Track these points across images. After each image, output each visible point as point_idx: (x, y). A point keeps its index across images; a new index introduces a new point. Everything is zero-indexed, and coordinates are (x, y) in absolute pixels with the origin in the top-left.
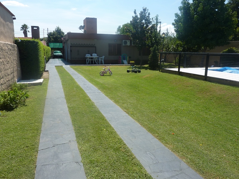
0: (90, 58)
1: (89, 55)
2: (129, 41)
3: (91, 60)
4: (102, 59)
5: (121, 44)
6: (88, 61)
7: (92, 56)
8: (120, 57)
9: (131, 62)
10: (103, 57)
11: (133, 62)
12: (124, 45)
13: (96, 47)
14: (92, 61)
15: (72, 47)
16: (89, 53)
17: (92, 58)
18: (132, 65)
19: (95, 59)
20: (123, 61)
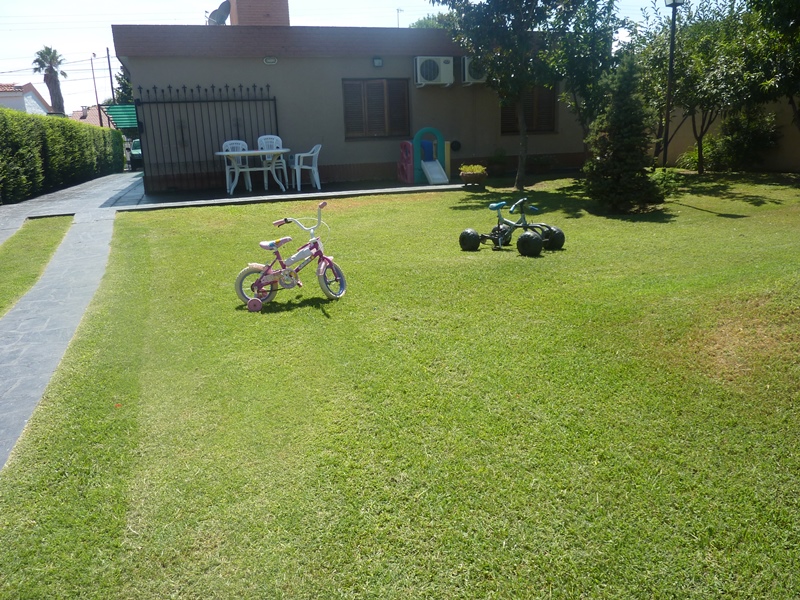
0: (243, 158)
1: (242, 144)
2: (447, 62)
3: (248, 170)
4: (308, 161)
5: (407, 80)
6: (233, 174)
7: (257, 149)
8: (405, 147)
9: (466, 170)
10: (317, 149)
11: (478, 169)
12: (421, 81)
13: (274, 100)
14: (257, 177)
15: (146, 107)
16: (242, 133)
17: (255, 161)
18: (475, 185)
19: (270, 163)
20: (421, 171)
